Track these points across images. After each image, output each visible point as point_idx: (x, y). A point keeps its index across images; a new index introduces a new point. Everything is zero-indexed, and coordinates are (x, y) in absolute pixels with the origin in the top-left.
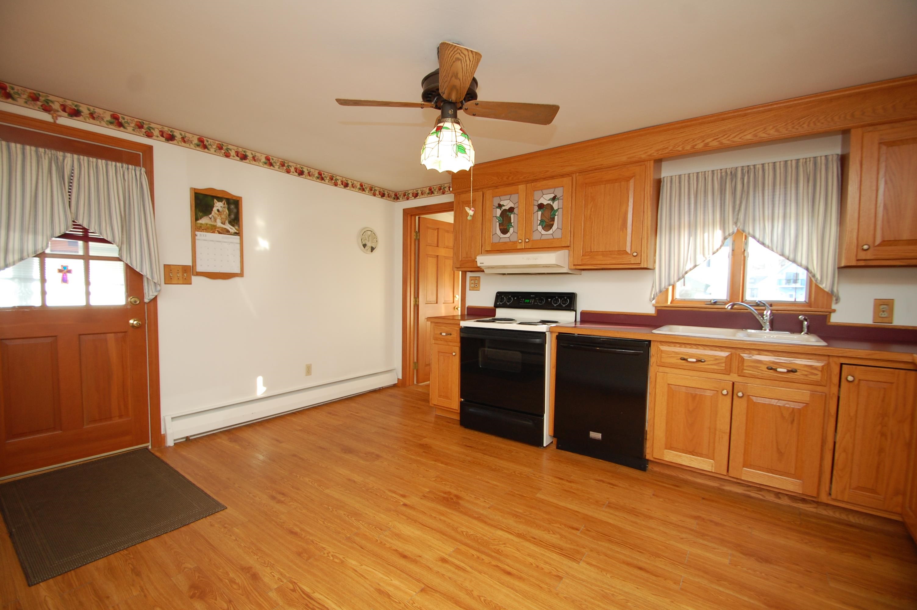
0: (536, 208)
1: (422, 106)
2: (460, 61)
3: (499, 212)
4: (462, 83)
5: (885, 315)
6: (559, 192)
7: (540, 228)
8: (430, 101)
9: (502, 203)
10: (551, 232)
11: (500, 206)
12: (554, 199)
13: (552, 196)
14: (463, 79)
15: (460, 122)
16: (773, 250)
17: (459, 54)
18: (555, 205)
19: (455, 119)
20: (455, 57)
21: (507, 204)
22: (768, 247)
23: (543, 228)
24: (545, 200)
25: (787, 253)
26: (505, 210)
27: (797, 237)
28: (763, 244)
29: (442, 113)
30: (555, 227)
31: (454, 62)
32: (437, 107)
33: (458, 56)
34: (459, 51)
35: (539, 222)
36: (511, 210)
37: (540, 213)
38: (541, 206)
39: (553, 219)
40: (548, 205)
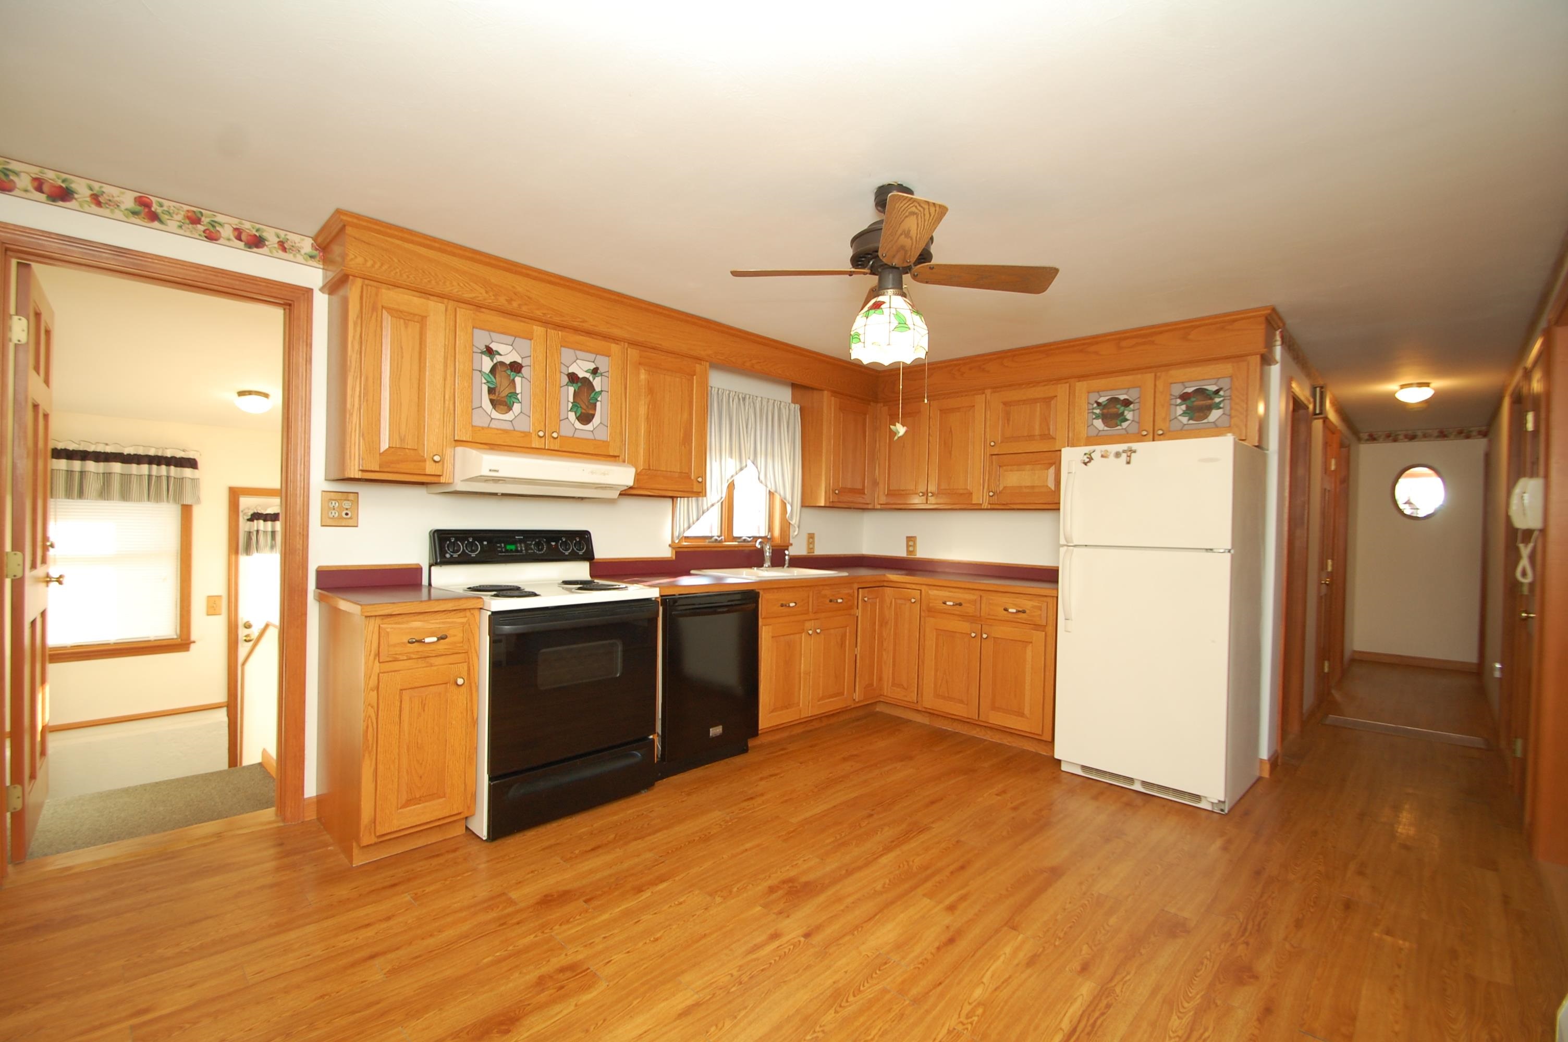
0: (565, 380)
1: (851, 274)
2: (915, 216)
3: (487, 364)
4: (914, 243)
5: (811, 546)
6: (603, 363)
7: (572, 416)
8: (863, 266)
9: (494, 346)
10: (590, 427)
12: (595, 371)
13: (592, 366)
14: (916, 237)
15: (907, 293)
17: (916, 207)
18: (597, 383)
19: (899, 290)
20: (909, 210)
21: (508, 355)
23: (577, 418)
24: (581, 369)
26: (502, 364)
27: (782, 475)
29: (880, 280)
30: (596, 420)
31: (907, 217)
32: (873, 273)
33: (914, 209)
34: (916, 204)
35: (570, 405)
36: (516, 367)
37: (571, 390)
38: (573, 378)
39: (595, 408)
40: (585, 380)
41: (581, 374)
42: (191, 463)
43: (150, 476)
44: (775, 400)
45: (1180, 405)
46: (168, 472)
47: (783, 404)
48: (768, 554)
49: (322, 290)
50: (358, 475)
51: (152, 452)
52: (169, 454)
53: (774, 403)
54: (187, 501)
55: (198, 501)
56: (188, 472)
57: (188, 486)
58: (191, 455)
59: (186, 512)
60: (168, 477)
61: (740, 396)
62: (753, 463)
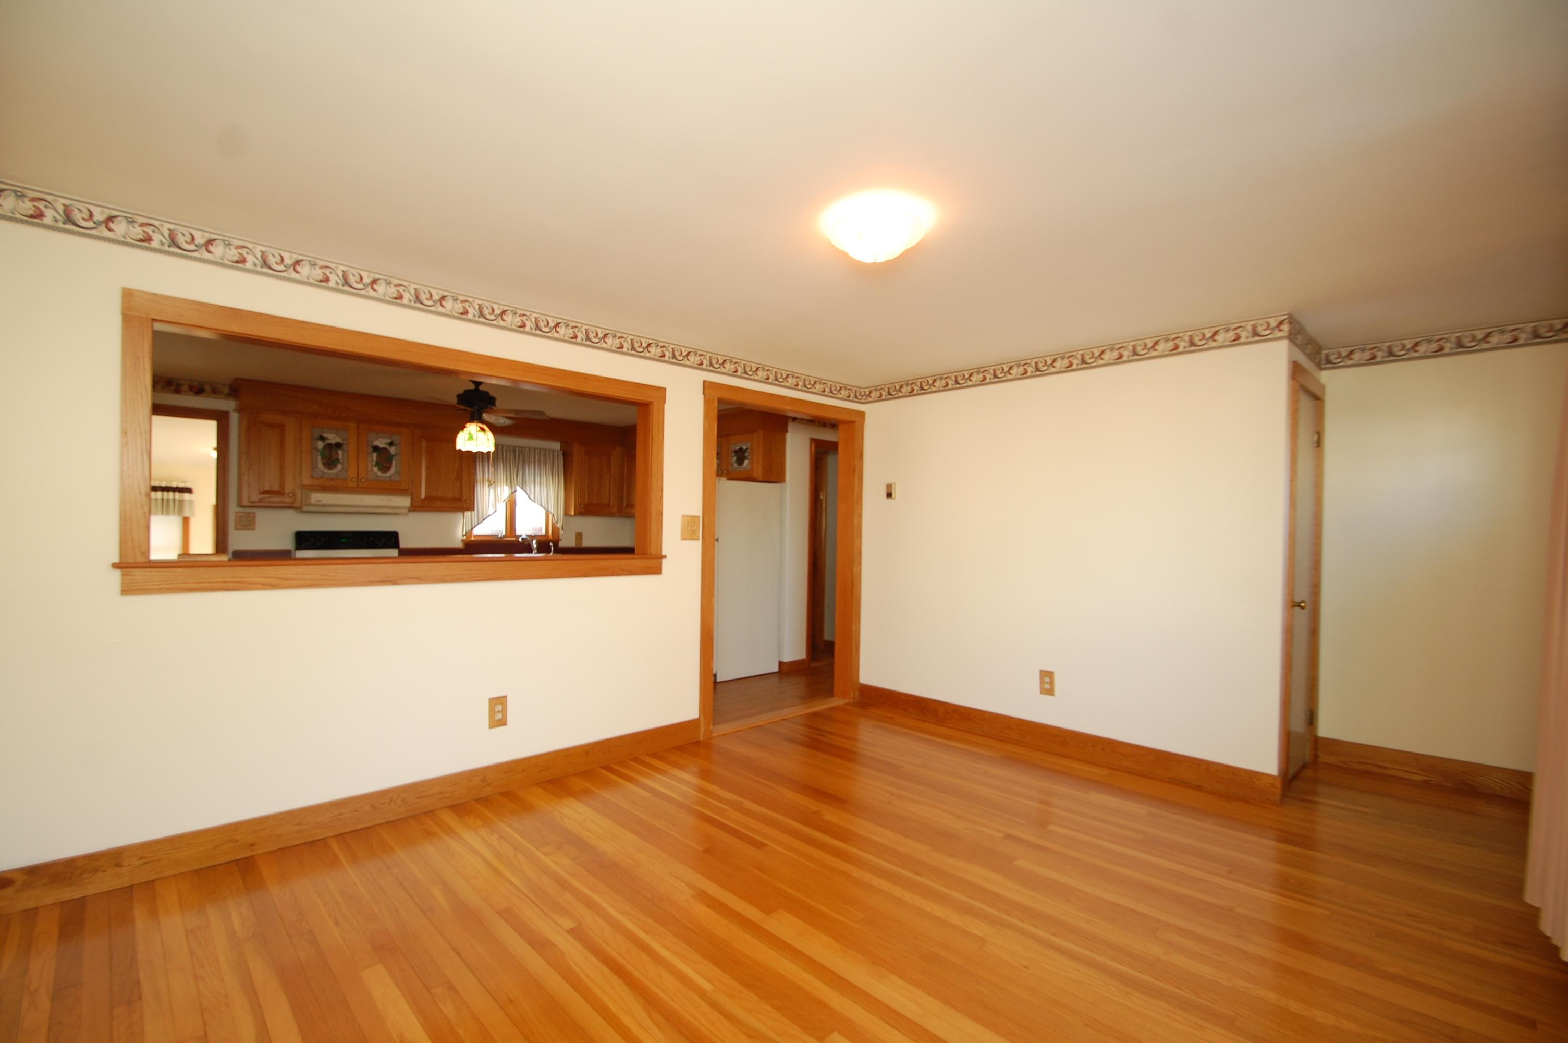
0: (370, 450)
3: (320, 445)
5: (579, 541)
6: (396, 439)
7: (376, 469)
9: (325, 435)
10: (388, 474)
11: (322, 439)
12: (391, 444)
13: (389, 441)
16: (535, 502)
18: (393, 450)
21: (333, 438)
22: (532, 500)
23: (379, 470)
24: (381, 443)
25: (543, 505)
26: (330, 445)
27: (547, 496)
28: (530, 498)
30: (393, 470)
35: (374, 463)
36: (339, 446)
37: (375, 455)
38: (376, 449)
39: (391, 463)
40: (384, 449)
41: (381, 446)
42: (189, 490)
43: (163, 499)
44: (540, 449)
45: (734, 456)
46: (174, 496)
47: (547, 452)
48: (535, 545)
49: (235, 411)
50: (248, 504)
51: (164, 484)
52: (174, 485)
53: (540, 452)
54: (186, 514)
55: (193, 514)
56: (186, 496)
57: (186, 505)
58: (188, 485)
59: (186, 521)
60: (174, 500)
61: (512, 449)
62: (522, 489)
